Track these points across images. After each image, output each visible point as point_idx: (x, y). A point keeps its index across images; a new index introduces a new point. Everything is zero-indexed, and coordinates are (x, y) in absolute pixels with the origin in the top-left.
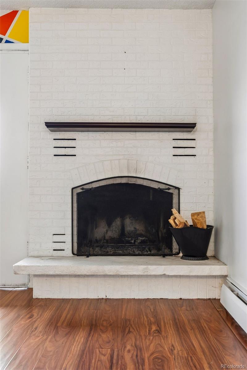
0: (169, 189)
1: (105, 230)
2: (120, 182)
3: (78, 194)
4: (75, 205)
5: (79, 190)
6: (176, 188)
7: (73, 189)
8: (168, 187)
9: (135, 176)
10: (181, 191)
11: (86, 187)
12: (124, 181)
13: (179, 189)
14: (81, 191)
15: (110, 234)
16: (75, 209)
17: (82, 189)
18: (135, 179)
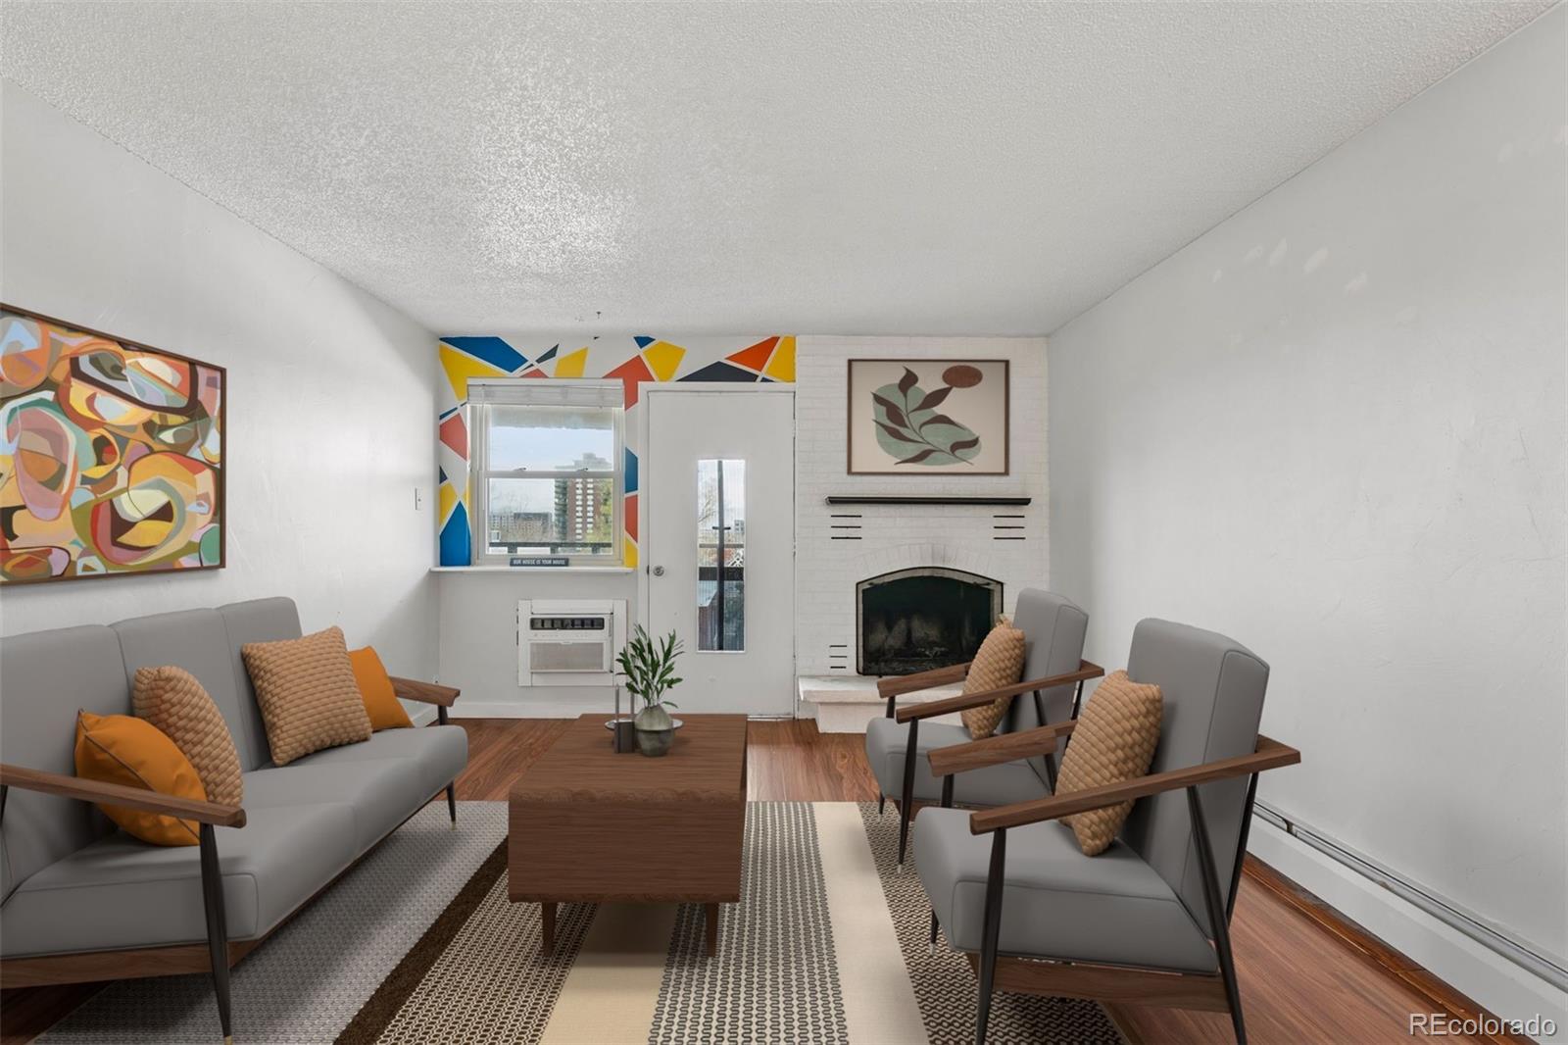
0: (988, 584)
1: (884, 636)
2: (921, 575)
3: (864, 591)
4: (861, 606)
5: (866, 586)
6: (998, 582)
7: (857, 584)
8: (987, 581)
9: (941, 566)
10: (1004, 586)
11: (875, 581)
12: (927, 573)
13: (1002, 584)
14: (869, 586)
15: (891, 642)
16: (861, 611)
17: (871, 584)
18: (942, 571)
